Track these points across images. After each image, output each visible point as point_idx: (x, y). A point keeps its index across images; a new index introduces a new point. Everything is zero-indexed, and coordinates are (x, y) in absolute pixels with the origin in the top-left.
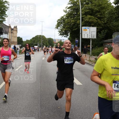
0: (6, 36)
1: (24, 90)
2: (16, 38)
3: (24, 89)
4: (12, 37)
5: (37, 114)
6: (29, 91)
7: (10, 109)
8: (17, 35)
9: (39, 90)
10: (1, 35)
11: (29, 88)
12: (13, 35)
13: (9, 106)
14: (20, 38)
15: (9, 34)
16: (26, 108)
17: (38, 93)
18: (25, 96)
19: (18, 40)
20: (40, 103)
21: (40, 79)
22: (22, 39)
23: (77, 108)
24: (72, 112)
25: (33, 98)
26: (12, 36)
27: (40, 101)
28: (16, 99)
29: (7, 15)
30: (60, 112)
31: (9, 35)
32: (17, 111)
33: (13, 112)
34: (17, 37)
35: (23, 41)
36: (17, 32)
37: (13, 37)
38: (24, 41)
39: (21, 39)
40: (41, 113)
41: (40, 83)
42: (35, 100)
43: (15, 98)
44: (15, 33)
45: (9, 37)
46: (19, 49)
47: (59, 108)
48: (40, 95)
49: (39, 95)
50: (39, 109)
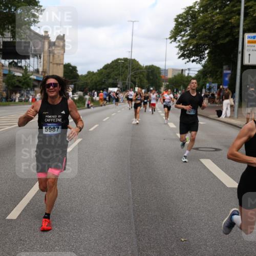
0: (36, 63)
1: (92, 198)
2: (62, 67)
3: (92, 196)
4: (51, 64)
5: (130, 252)
6: (106, 202)
7: (65, 241)
8: (63, 59)
9: (129, 199)
10: (23, 61)
11: (104, 195)
12: (53, 59)
13: (60, 234)
14: (71, 68)
15: (42, 56)
16: (102, 238)
17: (128, 205)
18: (97, 211)
19: (65, 72)
20: (134, 228)
21: (131, 173)
22: (77, 71)
23: (228, 242)
24: (216, 251)
25: (117, 218)
26: (51, 61)
27: (135, 224)
28: (77, 218)
29: (42, 8)
30: (185, 249)
31: (42, 58)
32: (82, 244)
33: (73, 246)
34: (62, 64)
35: (78, 75)
36: (64, 52)
37: (54, 64)
38: (82, 75)
39: (74, 68)
40: (139, 251)
41: (130, 183)
42: (121, 222)
43: (72, 217)
44: (59, 53)
45: (42, 63)
46: (71, 96)
47: (183, 240)
48: (134, 210)
49: (132, 211)
50: (134, 243)
